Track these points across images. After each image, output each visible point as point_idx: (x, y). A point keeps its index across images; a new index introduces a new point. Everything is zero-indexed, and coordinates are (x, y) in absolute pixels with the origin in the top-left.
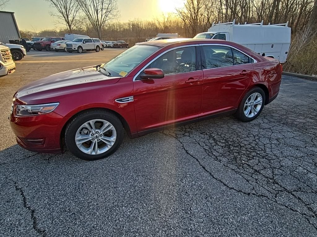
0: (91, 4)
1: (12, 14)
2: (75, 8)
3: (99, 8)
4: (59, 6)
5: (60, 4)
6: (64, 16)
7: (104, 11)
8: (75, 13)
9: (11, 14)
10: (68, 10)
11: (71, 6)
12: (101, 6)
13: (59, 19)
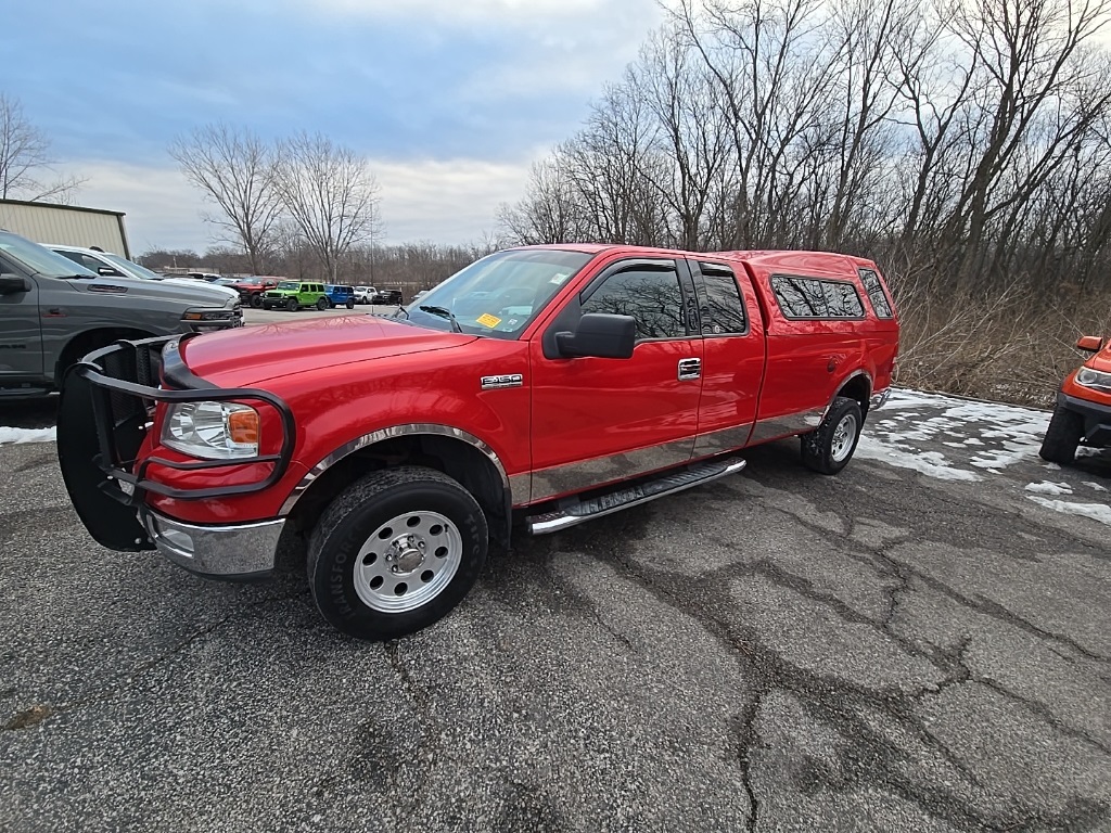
0: (316, 204)
1: (119, 215)
2: (270, 208)
3: (335, 213)
4: (227, 200)
5: (231, 195)
6: (239, 224)
7: (347, 221)
8: (270, 219)
9: (115, 217)
10: (251, 212)
11: (261, 202)
12: (341, 209)
13: (225, 230)
